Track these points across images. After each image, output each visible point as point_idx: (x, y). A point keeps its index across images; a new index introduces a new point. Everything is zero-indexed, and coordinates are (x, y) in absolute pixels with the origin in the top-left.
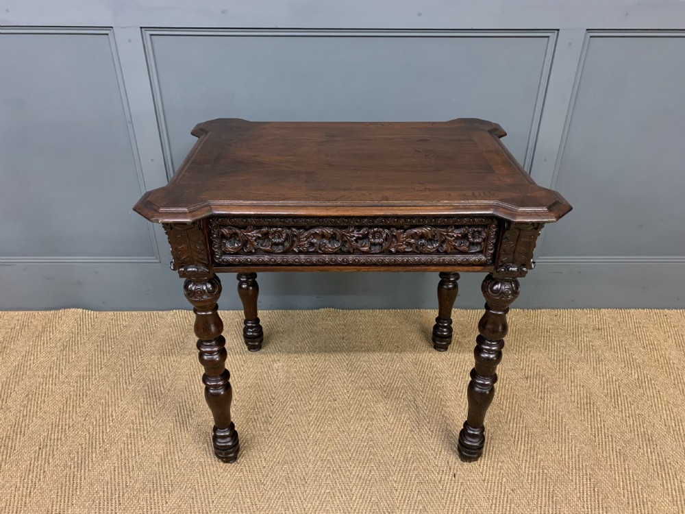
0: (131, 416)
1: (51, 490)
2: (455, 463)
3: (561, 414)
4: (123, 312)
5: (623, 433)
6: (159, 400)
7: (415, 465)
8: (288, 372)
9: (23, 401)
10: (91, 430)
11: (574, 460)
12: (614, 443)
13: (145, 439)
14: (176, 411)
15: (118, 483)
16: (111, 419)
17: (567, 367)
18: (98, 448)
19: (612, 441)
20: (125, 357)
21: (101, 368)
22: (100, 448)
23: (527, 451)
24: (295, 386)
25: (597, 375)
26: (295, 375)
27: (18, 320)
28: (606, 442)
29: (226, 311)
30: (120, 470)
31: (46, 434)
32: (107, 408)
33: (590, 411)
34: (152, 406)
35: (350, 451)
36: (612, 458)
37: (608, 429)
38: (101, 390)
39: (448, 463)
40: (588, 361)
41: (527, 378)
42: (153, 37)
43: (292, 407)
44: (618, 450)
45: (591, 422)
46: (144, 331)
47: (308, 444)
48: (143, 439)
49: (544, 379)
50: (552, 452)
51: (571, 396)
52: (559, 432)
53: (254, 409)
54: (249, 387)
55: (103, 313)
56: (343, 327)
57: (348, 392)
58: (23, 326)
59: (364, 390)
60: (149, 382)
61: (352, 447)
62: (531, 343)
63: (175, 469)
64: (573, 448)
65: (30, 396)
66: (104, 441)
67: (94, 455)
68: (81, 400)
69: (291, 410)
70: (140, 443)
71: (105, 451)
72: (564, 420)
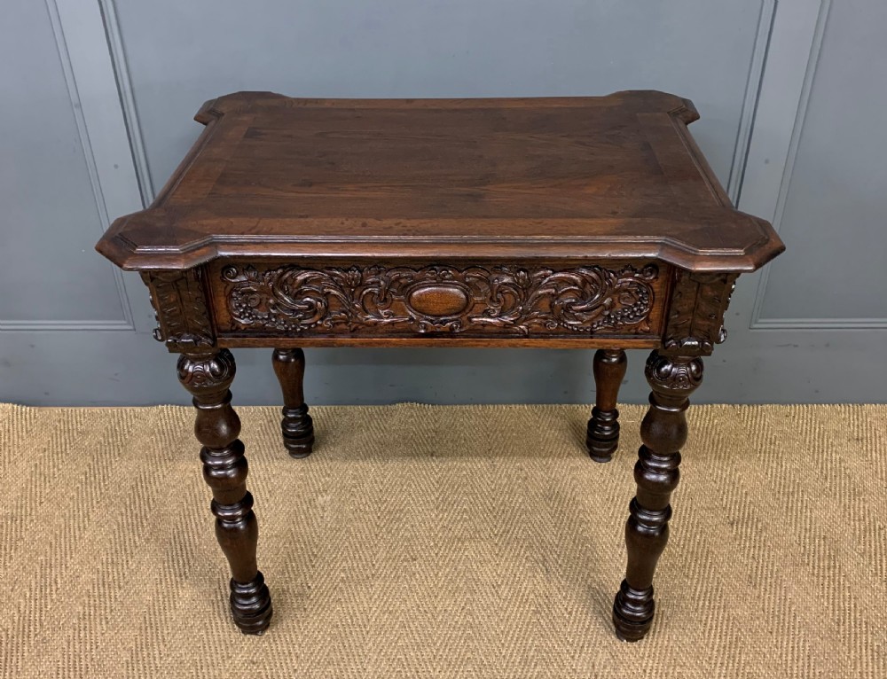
0: (87, 583)
2: (605, 667)
3: (784, 585)
4: (77, 409)
6: (132, 557)
7: (539, 668)
8: (339, 511)
10: (22, 607)
11: (801, 663)
12: (870, 635)
13: (107, 623)
14: (157, 576)
16: (54, 588)
17: (799, 504)
18: (32, 636)
19: (867, 632)
20: (79, 485)
21: (41, 503)
22: (36, 635)
23: (725, 647)
24: (351, 534)
25: (849, 519)
26: (351, 516)
28: (856, 634)
29: (244, 408)
30: (66, 673)
32: (48, 570)
33: (834, 582)
34: (120, 567)
35: (435, 644)
36: (865, 660)
37: (861, 611)
39: (593, 666)
40: (835, 494)
41: (732, 524)
43: (344, 571)
44: (875, 648)
45: (834, 599)
46: (111, 440)
47: (368, 632)
48: (104, 623)
49: (760, 525)
50: (765, 651)
51: (803, 554)
52: (779, 617)
53: (283, 573)
54: (276, 536)
55: (46, 411)
56: (434, 434)
57: (436, 545)
59: (463, 543)
60: (115, 527)
61: (439, 638)
62: (744, 463)
63: (154, 672)
64: (801, 644)
66: (41, 625)
67: (26, 648)
68: (8, 556)
69: (343, 575)
70: (99, 628)
71: (44, 640)
72: (789, 596)
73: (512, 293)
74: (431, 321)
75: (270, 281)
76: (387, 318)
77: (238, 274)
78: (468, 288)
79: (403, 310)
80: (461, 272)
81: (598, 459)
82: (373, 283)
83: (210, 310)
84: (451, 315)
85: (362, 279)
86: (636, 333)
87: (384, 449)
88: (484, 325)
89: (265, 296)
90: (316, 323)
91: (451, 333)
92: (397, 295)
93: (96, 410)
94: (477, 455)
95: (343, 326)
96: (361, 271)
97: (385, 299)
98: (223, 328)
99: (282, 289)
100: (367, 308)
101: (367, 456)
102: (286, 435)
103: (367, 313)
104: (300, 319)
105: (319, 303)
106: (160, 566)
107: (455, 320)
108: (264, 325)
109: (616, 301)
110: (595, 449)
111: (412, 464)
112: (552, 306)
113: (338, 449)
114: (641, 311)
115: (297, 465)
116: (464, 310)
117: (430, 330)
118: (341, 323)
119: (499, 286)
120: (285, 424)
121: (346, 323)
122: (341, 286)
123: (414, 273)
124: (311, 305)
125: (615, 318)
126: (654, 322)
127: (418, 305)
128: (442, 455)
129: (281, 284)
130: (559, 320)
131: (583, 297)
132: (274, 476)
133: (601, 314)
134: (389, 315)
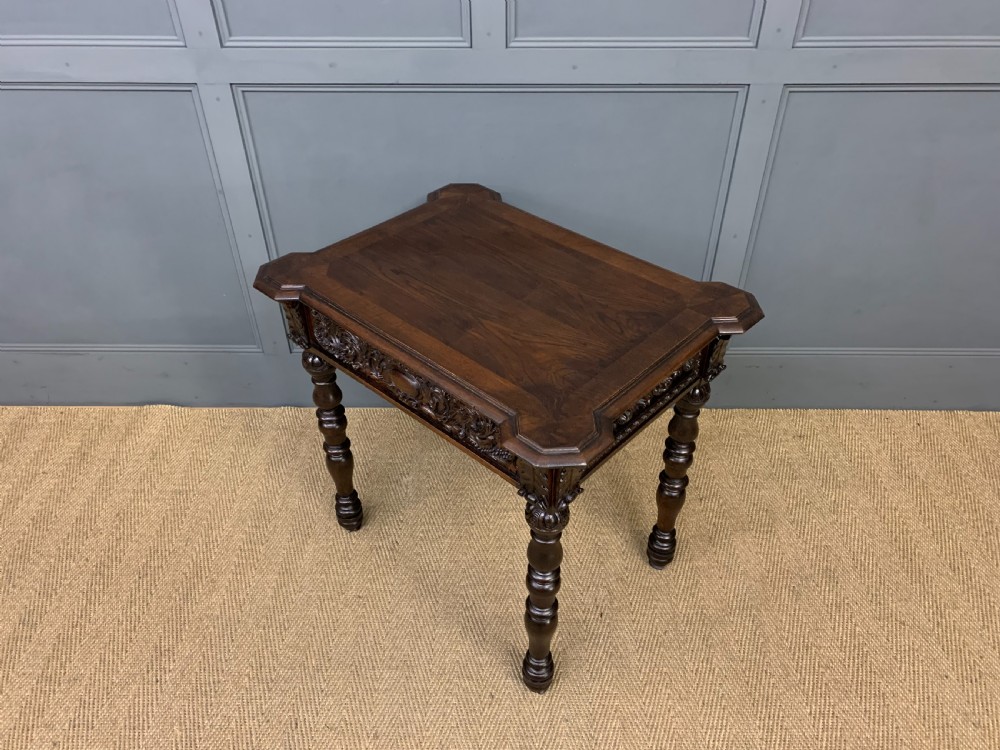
0: (238, 541)
1: (157, 625)
3: (734, 544)
4: (220, 409)
5: (802, 568)
6: (269, 522)
8: (418, 488)
9: (114, 522)
10: (194, 558)
13: (255, 569)
14: (289, 536)
15: (230, 619)
16: (215, 544)
18: (204, 578)
19: (787, 577)
20: (226, 469)
21: (200, 482)
22: (206, 578)
24: (427, 506)
25: (786, 497)
26: (427, 492)
27: (95, 418)
28: (779, 579)
30: (230, 603)
31: (144, 561)
32: (210, 532)
33: (769, 541)
34: (261, 530)
36: (783, 597)
37: (785, 563)
38: (202, 509)
40: (779, 478)
41: (701, 500)
43: (423, 532)
44: (792, 588)
45: (767, 555)
46: (247, 434)
47: (440, 576)
48: (253, 569)
49: (721, 501)
50: (716, 590)
51: (750, 522)
52: (728, 566)
55: (196, 410)
57: (487, 513)
58: (102, 429)
59: (506, 512)
60: (256, 500)
61: (489, 580)
63: (291, 604)
64: (741, 586)
65: (122, 515)
66: (209, 570)
67: (200, 586)
68: (180, 521)
69: (422, 535)
70: (250, 574)
71: (213, 581)
72: (737, 552)
93: (235, 409)
106: (291, 529)
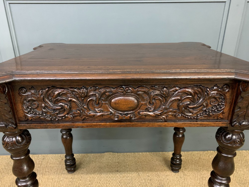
29: (54, 155)
42: (11, 4)
46: (6, 168)
56: (118, 164)
73: (159, 99)
74: (121, 114)
75: (42, 94)
76: (100, 113)
77: (26, 91)
78: (138, 97)
79: (107, 109)
80: (135, 89)
81: (175, 172)
82: (92, 95)
83: (13, 110)
84: (130, 111)
85: (87, 93)
86: (217, 119)
87: (100, 170)
88: (146, 115)
89: (40, 103)
90: (65, 116)
91: (130, 120)
92: (104, 101)
94: (133, 171)
95: (78, 118)
96: (87, 89)
97: (99, 103)
98: (21, 119)
99: (48, 99)
100: (90, 108)
101: (94, 172)
102: (66, 165)
103: (90, 110)
104: (57, 114)
105: (66, 106)
107: (132, 113)
108: (40, 117)
109: (209, 103)
110: (174, 168)
111: (111, 175)
112: (178, 106)
113: (85, 170)
114: (221, 107)
115: (70, 176)
116: (136, 108)
117: (120, 118)
118: (77, 116)
119: (154, 96)
120: (66, 161)
121: (80, 116)
122: (77, 97)
123: (112, 90)
124: (62, 107)
125: (209, 112)
126: (226, 114)
127: (114, 105)
128: (121, 172)
129: (48, 95)
130: (182, 113)
131: (193, 101)
132: (61, 180)
133: (202, 110)
134: (101, 111)
